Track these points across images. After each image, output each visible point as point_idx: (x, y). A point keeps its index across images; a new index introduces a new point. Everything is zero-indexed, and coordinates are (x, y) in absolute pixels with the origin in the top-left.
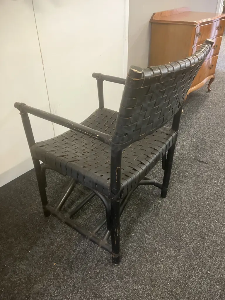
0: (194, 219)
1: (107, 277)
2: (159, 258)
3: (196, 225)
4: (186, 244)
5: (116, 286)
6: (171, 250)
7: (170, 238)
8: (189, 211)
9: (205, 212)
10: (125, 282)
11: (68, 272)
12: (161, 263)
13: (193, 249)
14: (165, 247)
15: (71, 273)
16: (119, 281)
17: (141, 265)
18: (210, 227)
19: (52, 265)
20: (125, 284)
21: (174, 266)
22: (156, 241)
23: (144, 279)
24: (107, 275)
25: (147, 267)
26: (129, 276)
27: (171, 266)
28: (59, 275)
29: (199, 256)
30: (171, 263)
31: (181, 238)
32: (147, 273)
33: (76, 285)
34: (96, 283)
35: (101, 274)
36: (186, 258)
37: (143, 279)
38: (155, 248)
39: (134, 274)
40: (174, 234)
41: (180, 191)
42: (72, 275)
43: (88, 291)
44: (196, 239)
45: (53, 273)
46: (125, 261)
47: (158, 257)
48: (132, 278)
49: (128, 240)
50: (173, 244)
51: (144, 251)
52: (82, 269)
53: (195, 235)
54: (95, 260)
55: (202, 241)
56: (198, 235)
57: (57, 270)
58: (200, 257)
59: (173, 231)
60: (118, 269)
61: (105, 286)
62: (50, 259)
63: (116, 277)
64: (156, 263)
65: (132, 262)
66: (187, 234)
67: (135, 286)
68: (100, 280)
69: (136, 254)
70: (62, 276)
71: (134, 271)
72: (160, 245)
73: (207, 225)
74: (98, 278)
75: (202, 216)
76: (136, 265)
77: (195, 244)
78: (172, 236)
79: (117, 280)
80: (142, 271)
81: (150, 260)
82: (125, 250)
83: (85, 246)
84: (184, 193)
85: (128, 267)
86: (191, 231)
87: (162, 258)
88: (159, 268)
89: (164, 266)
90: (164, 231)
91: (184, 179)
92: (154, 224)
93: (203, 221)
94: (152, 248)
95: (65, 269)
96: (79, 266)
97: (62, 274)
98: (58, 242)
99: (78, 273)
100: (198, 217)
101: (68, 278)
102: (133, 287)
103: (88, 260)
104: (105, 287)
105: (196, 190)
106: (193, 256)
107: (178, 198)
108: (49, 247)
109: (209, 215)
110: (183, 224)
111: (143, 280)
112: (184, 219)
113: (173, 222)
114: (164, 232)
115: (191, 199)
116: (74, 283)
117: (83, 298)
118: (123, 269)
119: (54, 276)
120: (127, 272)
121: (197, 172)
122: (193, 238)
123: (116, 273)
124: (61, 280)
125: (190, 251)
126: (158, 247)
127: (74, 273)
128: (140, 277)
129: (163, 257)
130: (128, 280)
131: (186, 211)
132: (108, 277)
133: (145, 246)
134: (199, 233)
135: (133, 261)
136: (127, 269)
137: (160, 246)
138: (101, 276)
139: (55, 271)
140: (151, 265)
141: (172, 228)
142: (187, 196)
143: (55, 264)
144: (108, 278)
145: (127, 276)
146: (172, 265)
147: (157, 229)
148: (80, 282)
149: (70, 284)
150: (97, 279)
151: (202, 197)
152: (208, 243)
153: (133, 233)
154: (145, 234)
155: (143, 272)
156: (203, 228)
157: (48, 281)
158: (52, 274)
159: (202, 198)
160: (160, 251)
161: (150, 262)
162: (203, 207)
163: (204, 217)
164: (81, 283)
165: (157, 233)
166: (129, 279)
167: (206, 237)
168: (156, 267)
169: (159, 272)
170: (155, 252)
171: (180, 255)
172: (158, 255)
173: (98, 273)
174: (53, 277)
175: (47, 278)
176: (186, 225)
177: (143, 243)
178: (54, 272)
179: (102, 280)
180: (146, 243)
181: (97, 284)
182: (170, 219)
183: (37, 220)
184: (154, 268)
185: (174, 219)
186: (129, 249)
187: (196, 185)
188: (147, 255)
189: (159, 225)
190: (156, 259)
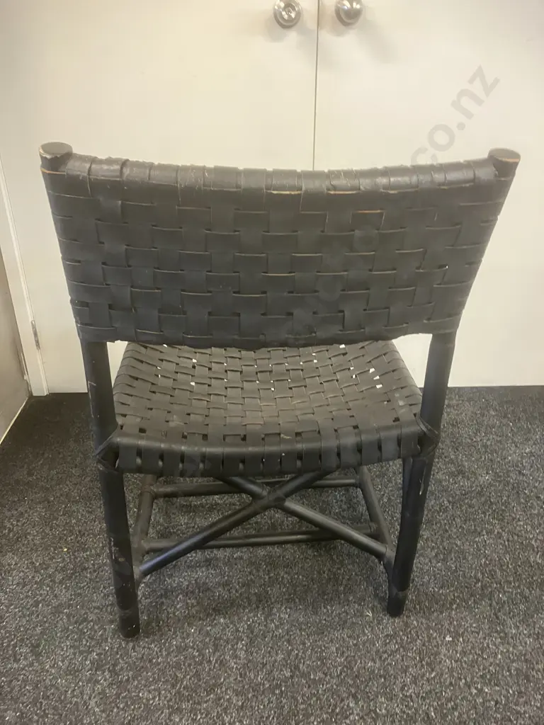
2: (199, 707)
5: (74, 668)
7: (277, 699)
8: (410, 697)
10: (92, 679)
11: (59, 577)
14: (240, 703)
15: (61, 582)
16: (88, 666)
17: (156, 681)
19: (61, 548)
20: (89, 680)
22: (240, 674)
23: (123, 709)
24: (89, 637)
25: (155, 696)
26: (111, 677)
28: (46, 569)
32: (140, 707)
33: (40, 605)
34: (62, 631)
35: (86, 628)
37: (121, 706)
38: (221, 684)
39: (121, 682)
40: (297, 701)
41: (456, 635)
42: (58, 586)
43: (39, 629)
45: (47, 559)
46: (144, 647)
47: (199, 703)
48: (110, 684)
49: (200, 619)
50: (262, 717)
51: (194, 668)
52: (79, 591)
57: (54, 560)
59: (303, 695)
60: (116, 646)
61: (65, 649)
62: (72, 537)
63: (96, 655)
64: (179, 710)
65: (150, 661)
67: (95, 700)
68: (72, 634)
69: (177, 656)
70: (47, 574)
71: (129, 678)
72: (237, 690)
74: (74, 628)
76: (147, 673)
78: (284, 701)
79: (90, 660)
80: (139, 692)
81: (179, 692)
82: (171, 631)
84: (459, 649)
85: (133, 660)
87: (202, 714)
90: (288, 674)
91: (509, 622)
92: (289, 641)
94: (217, 677)
95: (63, 570)
96: (81, 584)
97: (51, 571)
99: (66, 592)
101: (48, 586)
102: (90, 699)
103: (104, 587)
104: (62, 650)
105: (509, 671)
107: (424, 645)
110: (348, 706)
111: (118, 708)
112: (369, 698)
113: (332, 678)
114: (283, 675)
115: (460, 678)
116: (42, 599)
117: (21, 631)
118: (121, 655)
119: (40, 564)
120: (118, 668)
123: (105, 650)
124: (39, 578)
126: (227, 689)
127: (64, 586)
128: (123, 698)
129: (206, 715)
130: (100, 681)
131: (402, 689)
132: (87, 641)
133: (209, 662)
135: (154, 661)
136: (126, 663)
137: (235, 691)
138: (81, 630)
139: (52, 558)
140: (168, 701)
141: (309, 687)
142: (456, 661)
143: (66, 550)
144: (84, 642)
145: (110, 671)
147: (280, 657)
148: (50, 607)
149: (37, 595)
150: (72, 628)
153: (225, 618)
154: (243, 640)
155: (138, 696)
157: (27, 564)
158: (43, 560)
159: (497, 703)
160: (220, 699)
161: (175, 695)
164: (49, 609)
166: (105, 680)
168: (169, 716)
170: (211, 690)
172: (206, 702)
173: (85, 620)
174: (38, 564)
175: (32, 559)
176: (351, 714)
177: (216, 650)
178: (49, 559)
179: (74, 637)
180: (220, 656)
181: (61, 635)
182: (336, 667)
184: (162, 713)
185: (344, 674)
186: (177, 636)
188: (190, 679)
189: (297, 654)
190: (191, 702)
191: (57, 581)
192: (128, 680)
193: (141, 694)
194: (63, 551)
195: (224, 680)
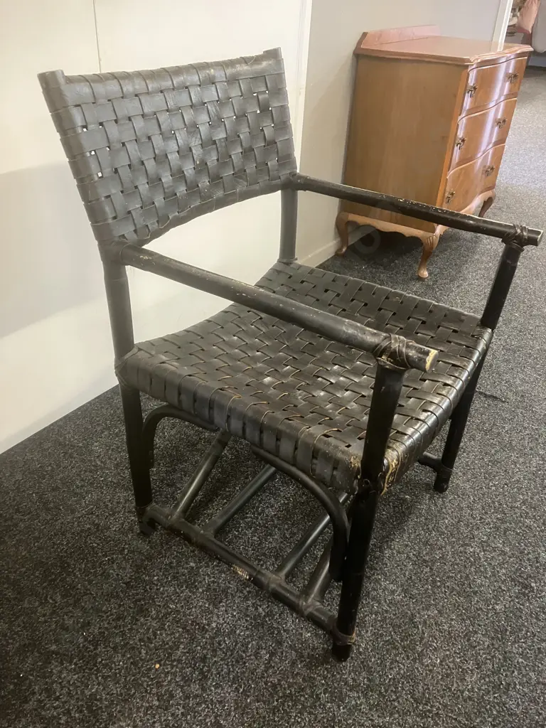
0: (495, 537)
1: (301, 696)
2: (425, 640)
3: (504, 553)
4: (487, 601)
5: (328, 720)
6: (452, 620)
7: (444, 587)
8: (481, 518)
9: (520, 521)
10: (350, 708)
11: (195, 688)
12: (433, 654)
13: (507, 616)
14: (436, 612)
15: (204, 689)
16: (333, 706)
17: (383, 660)
18: (536, 558)
19: (150, 669)
20: (351, 712)
21: (467, 661)
22: (410, 598)
23: (397, 698)
24: (299, 692)
25: (399, 666)
26: (358, 692)
27: (458, 660)
28: (172, 696)
29: (523, 632)
30: (459, 654)
31: (471, 588)
32: (403, 683)
33: (222, 722)
34: (274, 714)
35: (285, 689)
36: (493, 638)
37: (394, 697)
38: (412, 614)
39: (368, 686)
40: (452, 577)
42: (208, 695)
44: (509, 590)
45: (154, 690)
47: (422, 638)
48: (365, 696)
50: (454, 605)
51: (386, 625)
52: (231, 676)
53: (505, 580)
54: (264, 652)
55: (524, 594)
56: (513, 580)
57: (165, 684)
58: (527, 634)
59: (450, 571)
60: (326, 673)
61: (299, 720)
62: (143, 652)
63: (325, 694)
64: (421, 655)
65: (360, 653)
66: (486, 577)
67: (376, 716)
68: (284, 705)
69: (367, 631)
70: (180, 698)
71: (368, 678)
72: (423, 607)
73: (529, 553)
74: (277, 701)
75: (513, 531)
76: (371, 661)
77: (510, 602)
78: (448, 584)
79: (328, 702)
80: (387, 676)
81: (404, 647)
83: (232, 614)
85: (350, 667)
86: (494, 569)
87: (434, 642)
88: (431, 668)
89: (441, 661)
90: (428, 570)
92: (399, 552)
93: (518, 543)
94: (405, 615)
95: (187, 680)
96: (222, 670)
97: (179, 693)
98: (159, 606)
99: (223, 689)
100: (505, 533)
101: (199, 704)
102: (372, 720)
103: (244, 652)
105: (488, 465)
106: (508, 633)
108: (137, 620)
109: (529, 527)
110: (471, 552)
111: (394, 700)
112: (471, 538)
113: (445, 547)
114: (426, 573)
115: (481, 488)
116: (215, 717)
118: (339, 673)
119: (158, 700)
120: (351, 682)
121: (485, 423)
122: (500, 587)
123: (323, 684)
124: (178, 709)
125: (499, 621)
126: (419, 613)
127: (213, 688)
128: (386, 691)
129: (436, 639)
130: (357, 703)
131: (474, 518)
132: (304, 696)
133: (387, 611)
134: (515, 573)
135: (361, 650)
136: (350, 674)
137: (423, 609)
138: (285, 696)
139: (159, 685)
140: (408, 659)
141: (445, 564)
143: (157, 666)
144: (302, 699)
145: (350, 691)
146: (460, 658)
147: (410, 566)
148: (233, 713)
149: (205, 720)
150: (276, 703)
151: (506, 484)
152: (539, 598)
156: (521, 560)
157: (146, 714)
158: (154, 694)
160: (425, 622)
161: (405, 651)
162: (511, 508)
163: (518, 534)
164: (235, 716)
165: (411, 577)
166: (359, 698)
167: (533, 585)
168: (423, 665)
169: (433, 677)
170: (414, 624)
171: (476, 632)
172: (423, 633)
173: (274, 686)
174: (156, 703)
175: (142, 706)
176: (478, 554)
177: (379, 602)
178: (158, 688)
179: (289, 706)
180: (386, 602)
181: (278, 717)
182: (438, 540)
183: (93, 548)
184: (417, 669)
185: (446, 539)
187: (486, 454)
188: (395, 632)
189: (413, 554)
190: (418, 643)
191: (200, 692)
192: (369, 680)
193: (390, 677)
194: (156, 670)
195: (410, 610)
